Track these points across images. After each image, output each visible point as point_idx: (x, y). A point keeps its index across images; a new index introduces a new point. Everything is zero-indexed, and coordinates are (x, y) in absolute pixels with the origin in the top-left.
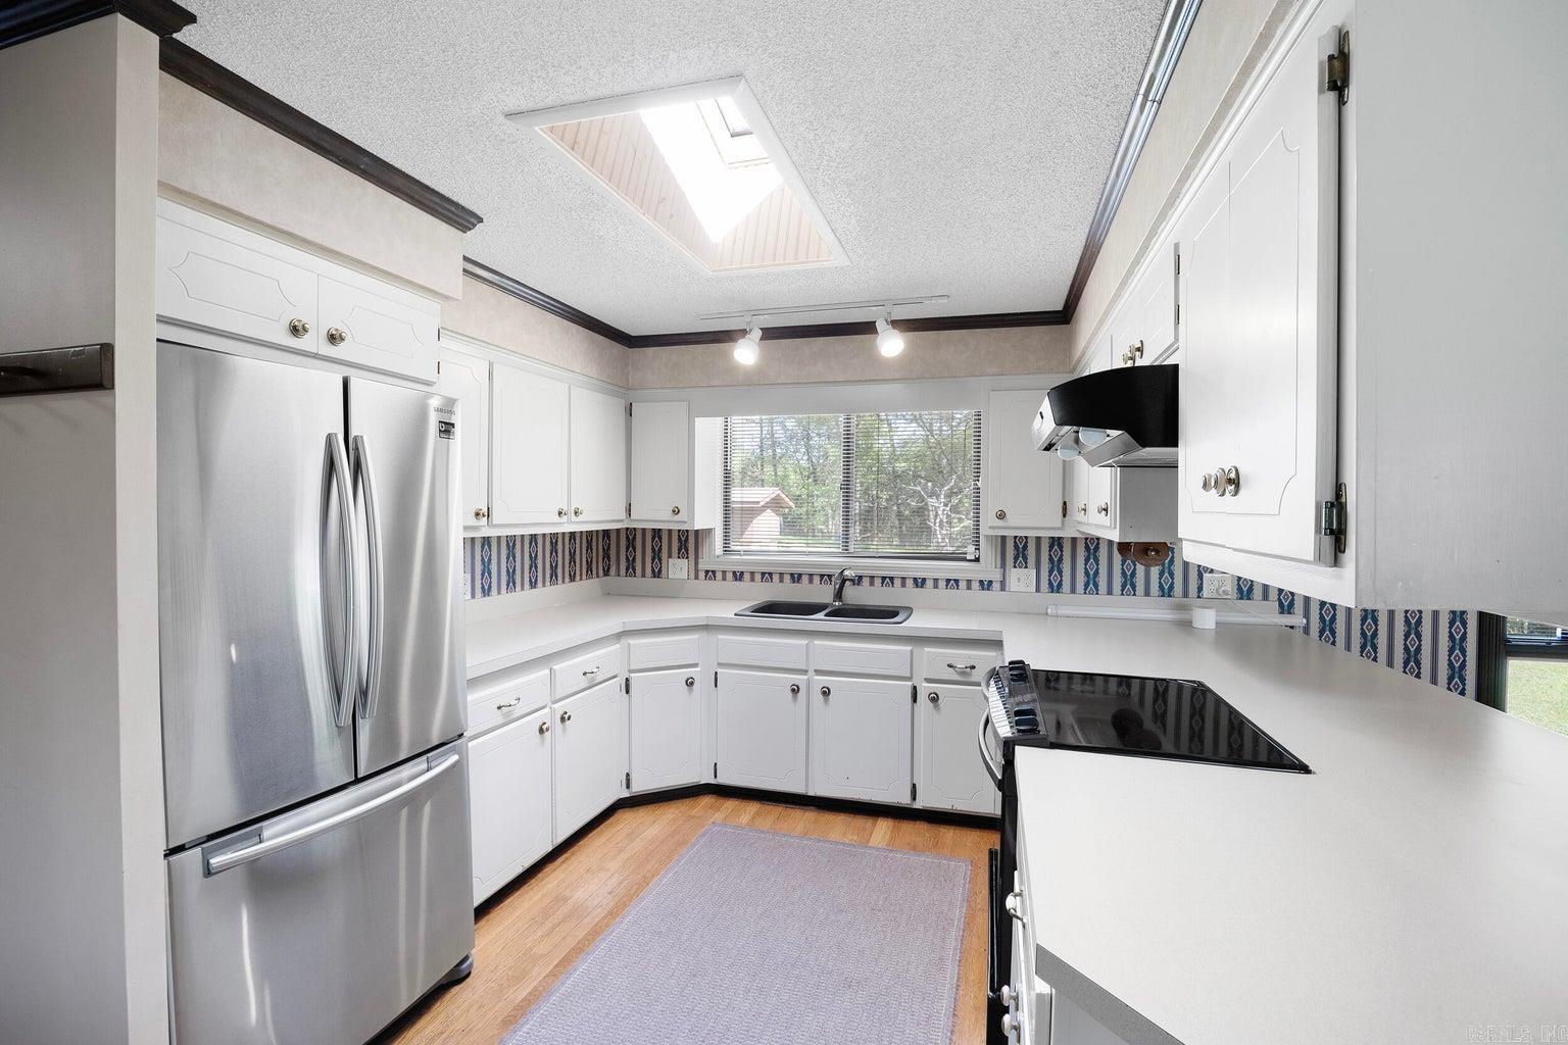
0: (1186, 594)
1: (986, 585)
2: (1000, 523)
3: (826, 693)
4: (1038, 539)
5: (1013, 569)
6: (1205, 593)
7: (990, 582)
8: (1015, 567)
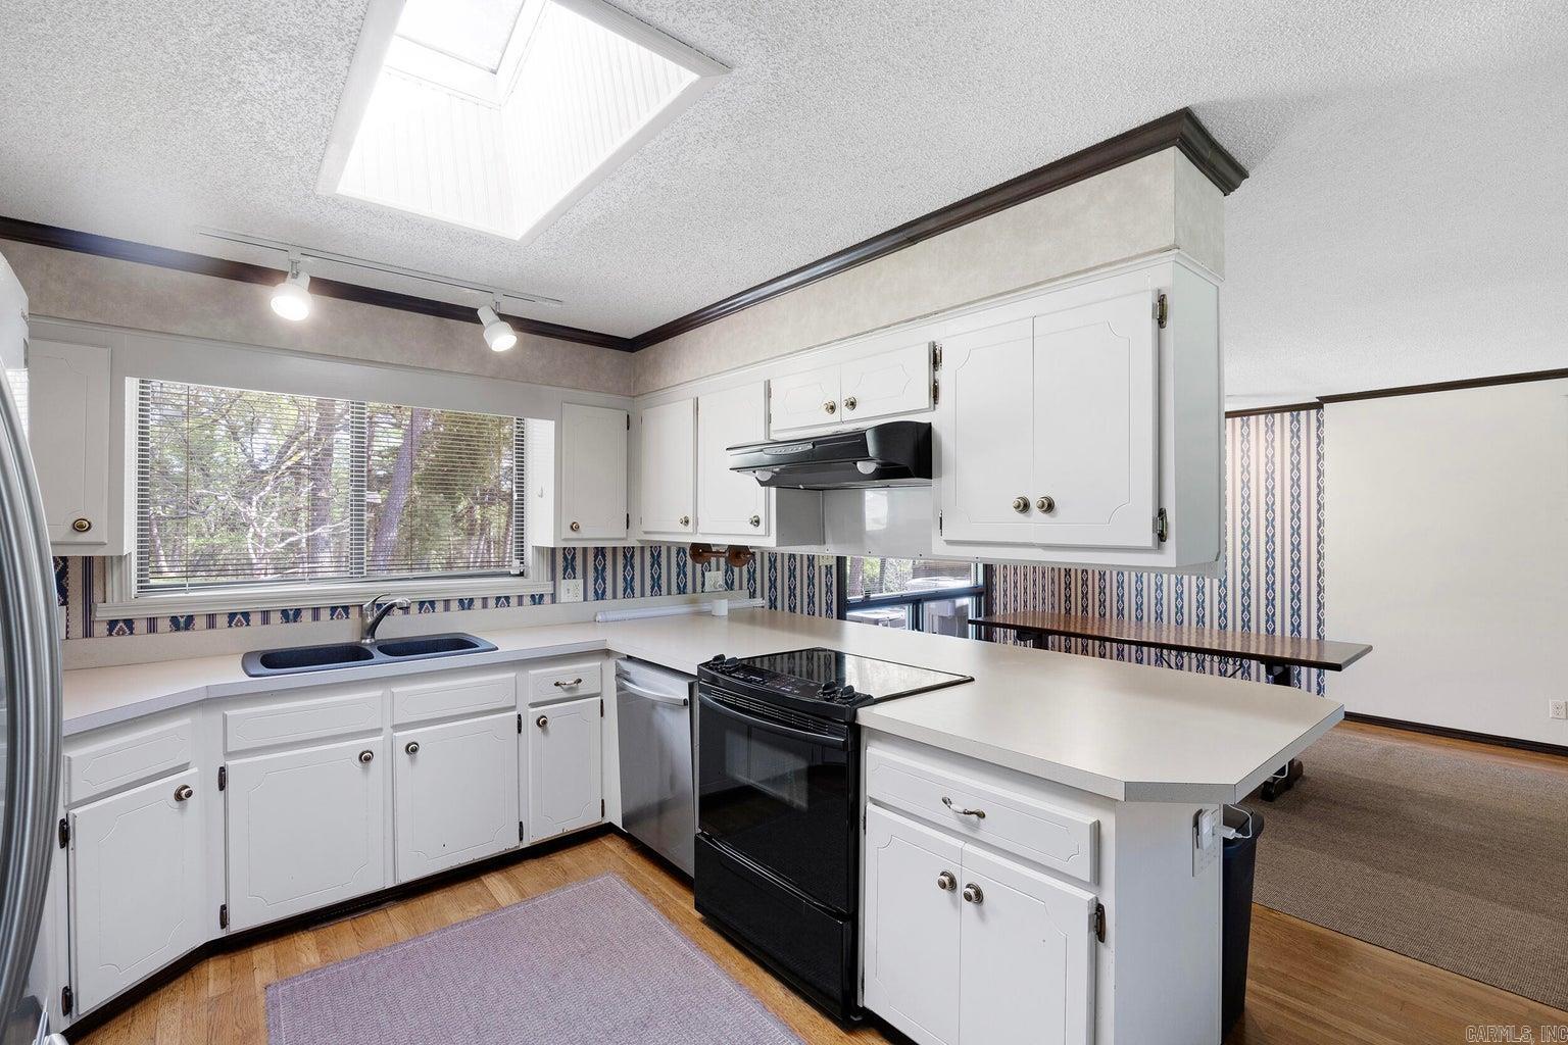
0: (694, 591)
1: (537, 599)
2: (574, 535)
3: (412, 749)
4: (585, 550)
5: (563, 581)
6: (707, 588)
7: (541, 596)
8: (564, 578)
